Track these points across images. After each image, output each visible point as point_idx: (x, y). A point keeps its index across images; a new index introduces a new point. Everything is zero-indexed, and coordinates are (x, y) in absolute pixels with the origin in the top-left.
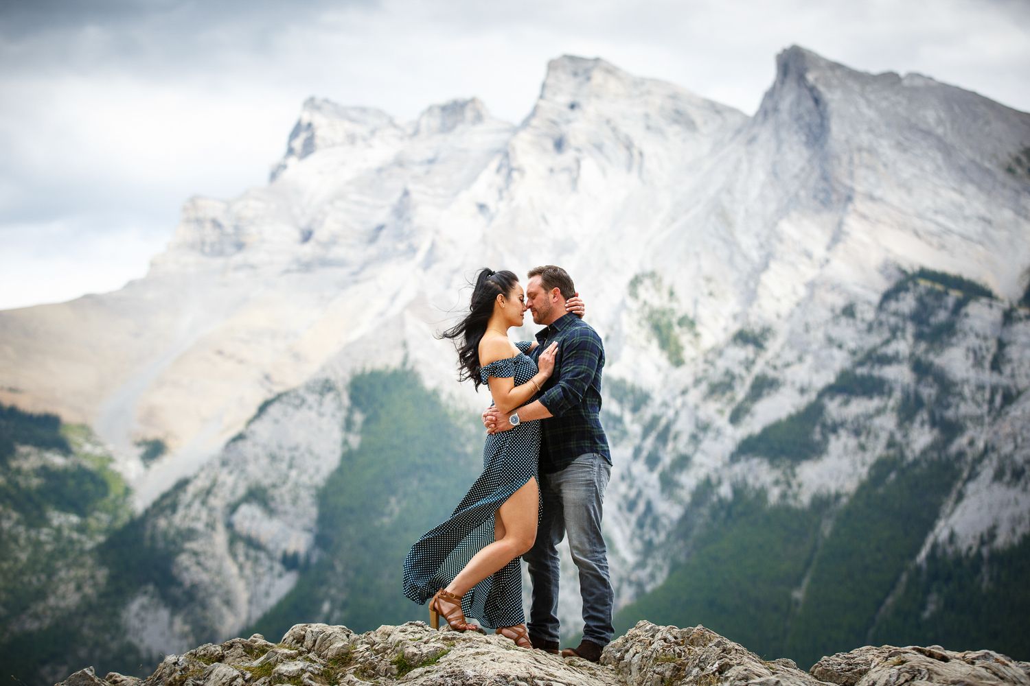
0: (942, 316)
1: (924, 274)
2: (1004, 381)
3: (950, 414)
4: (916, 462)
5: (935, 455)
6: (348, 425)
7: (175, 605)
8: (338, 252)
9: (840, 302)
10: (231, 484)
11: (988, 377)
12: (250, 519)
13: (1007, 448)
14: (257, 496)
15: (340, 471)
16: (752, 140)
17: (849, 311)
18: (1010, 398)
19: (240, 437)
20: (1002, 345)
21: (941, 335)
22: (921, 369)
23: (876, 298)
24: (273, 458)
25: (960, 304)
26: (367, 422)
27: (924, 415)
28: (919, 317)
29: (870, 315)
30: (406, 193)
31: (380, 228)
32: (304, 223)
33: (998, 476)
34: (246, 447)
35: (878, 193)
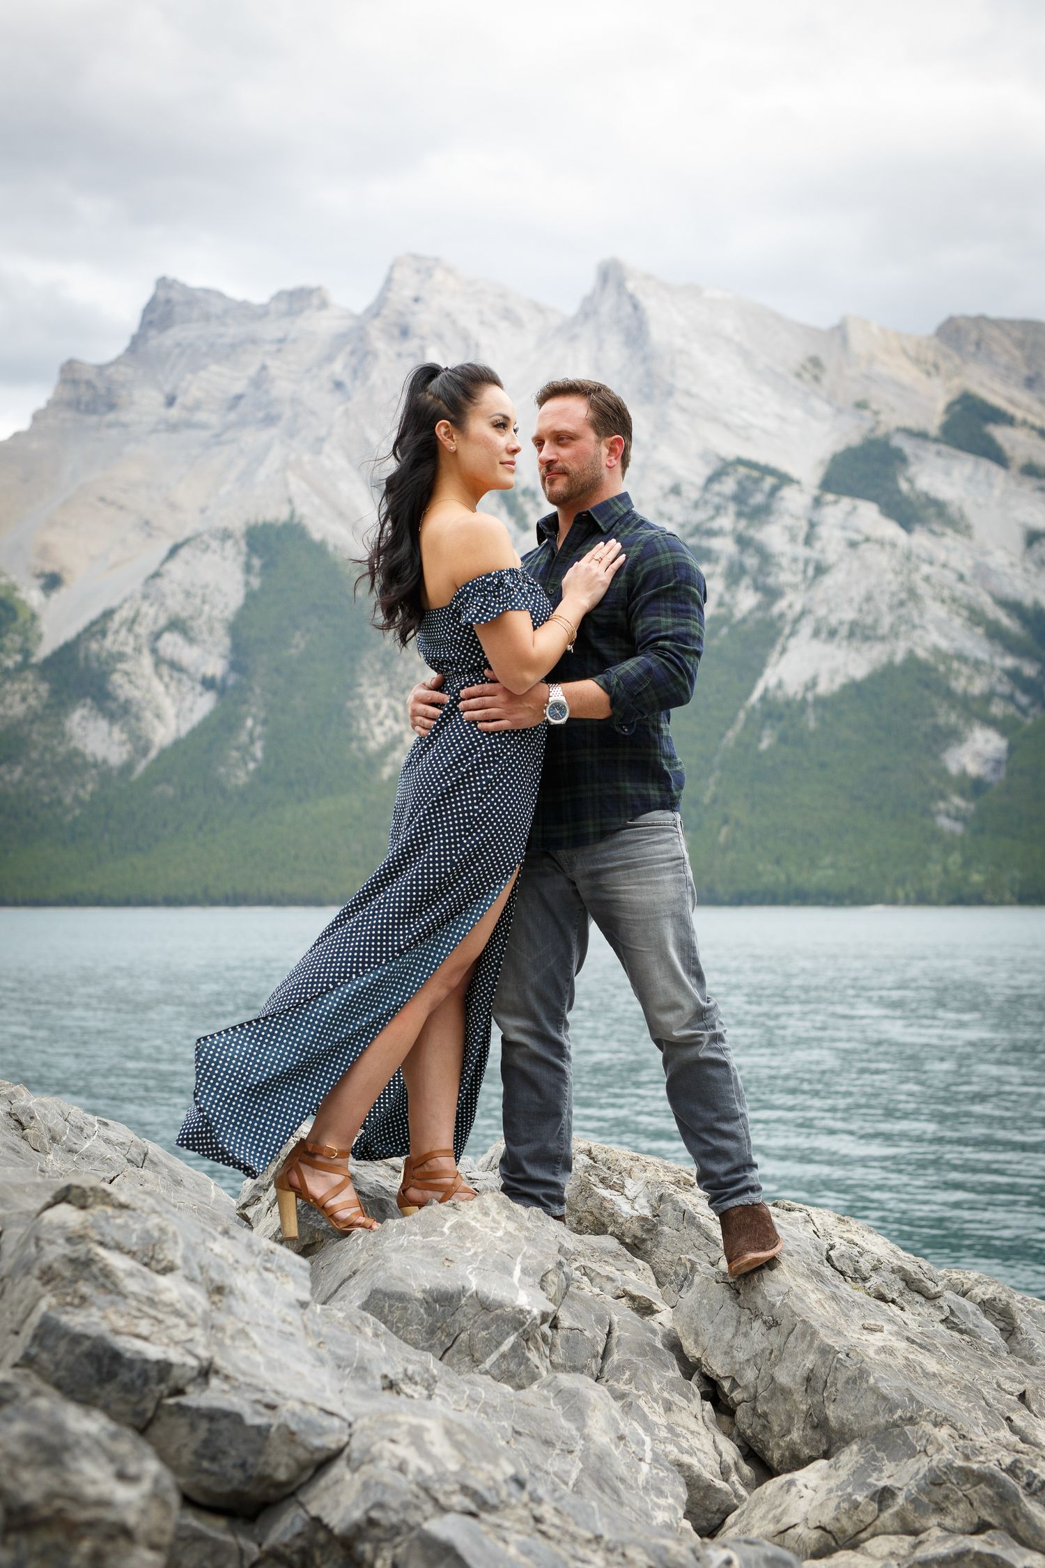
0: (758, 499)
1: (740, 462)
2: (814, 554)
3: (771, 581)
4: (744, 620)
5: (759, 615)
6: (248, 568)
7: (112, 717)
8: (201, 416)
9: (668, 482)
10: (152, 616)
11: (802, 551)
12: (172, 644)
13: (821, 611)
14: (177, 625)
15: (245, 606)
16: (573, 338)
17: (676, 490)
18: (821, 570)
19: (157, 575)
20: (812, 525)
21: (760, 514)
22: (743, 542)
23: (700, 481)
24: (188, 594)
25: (775, 490)
26: (264, 567)
27: (746, 581)
28: (739, 498)
29: (694, 495)
30: (264, 368)
31: (239, 398)
32: (168, 388)
33: (816, 633)
34: (164, 584)
35: (695, 390)
